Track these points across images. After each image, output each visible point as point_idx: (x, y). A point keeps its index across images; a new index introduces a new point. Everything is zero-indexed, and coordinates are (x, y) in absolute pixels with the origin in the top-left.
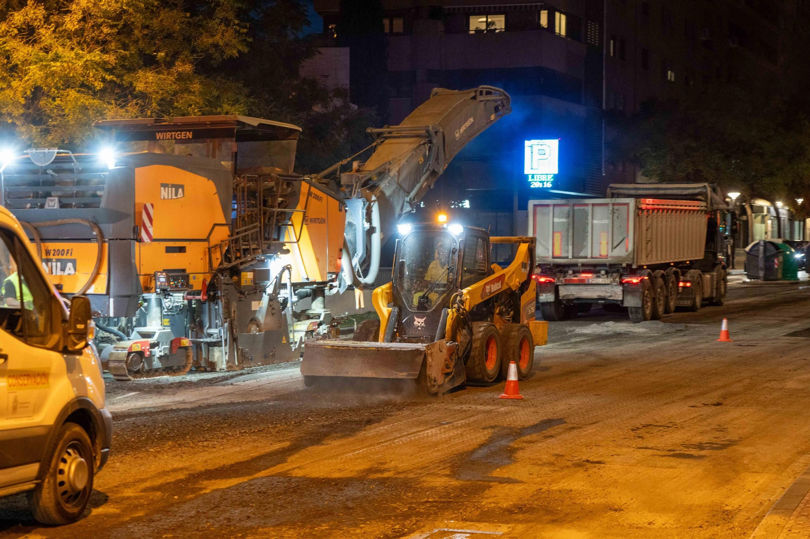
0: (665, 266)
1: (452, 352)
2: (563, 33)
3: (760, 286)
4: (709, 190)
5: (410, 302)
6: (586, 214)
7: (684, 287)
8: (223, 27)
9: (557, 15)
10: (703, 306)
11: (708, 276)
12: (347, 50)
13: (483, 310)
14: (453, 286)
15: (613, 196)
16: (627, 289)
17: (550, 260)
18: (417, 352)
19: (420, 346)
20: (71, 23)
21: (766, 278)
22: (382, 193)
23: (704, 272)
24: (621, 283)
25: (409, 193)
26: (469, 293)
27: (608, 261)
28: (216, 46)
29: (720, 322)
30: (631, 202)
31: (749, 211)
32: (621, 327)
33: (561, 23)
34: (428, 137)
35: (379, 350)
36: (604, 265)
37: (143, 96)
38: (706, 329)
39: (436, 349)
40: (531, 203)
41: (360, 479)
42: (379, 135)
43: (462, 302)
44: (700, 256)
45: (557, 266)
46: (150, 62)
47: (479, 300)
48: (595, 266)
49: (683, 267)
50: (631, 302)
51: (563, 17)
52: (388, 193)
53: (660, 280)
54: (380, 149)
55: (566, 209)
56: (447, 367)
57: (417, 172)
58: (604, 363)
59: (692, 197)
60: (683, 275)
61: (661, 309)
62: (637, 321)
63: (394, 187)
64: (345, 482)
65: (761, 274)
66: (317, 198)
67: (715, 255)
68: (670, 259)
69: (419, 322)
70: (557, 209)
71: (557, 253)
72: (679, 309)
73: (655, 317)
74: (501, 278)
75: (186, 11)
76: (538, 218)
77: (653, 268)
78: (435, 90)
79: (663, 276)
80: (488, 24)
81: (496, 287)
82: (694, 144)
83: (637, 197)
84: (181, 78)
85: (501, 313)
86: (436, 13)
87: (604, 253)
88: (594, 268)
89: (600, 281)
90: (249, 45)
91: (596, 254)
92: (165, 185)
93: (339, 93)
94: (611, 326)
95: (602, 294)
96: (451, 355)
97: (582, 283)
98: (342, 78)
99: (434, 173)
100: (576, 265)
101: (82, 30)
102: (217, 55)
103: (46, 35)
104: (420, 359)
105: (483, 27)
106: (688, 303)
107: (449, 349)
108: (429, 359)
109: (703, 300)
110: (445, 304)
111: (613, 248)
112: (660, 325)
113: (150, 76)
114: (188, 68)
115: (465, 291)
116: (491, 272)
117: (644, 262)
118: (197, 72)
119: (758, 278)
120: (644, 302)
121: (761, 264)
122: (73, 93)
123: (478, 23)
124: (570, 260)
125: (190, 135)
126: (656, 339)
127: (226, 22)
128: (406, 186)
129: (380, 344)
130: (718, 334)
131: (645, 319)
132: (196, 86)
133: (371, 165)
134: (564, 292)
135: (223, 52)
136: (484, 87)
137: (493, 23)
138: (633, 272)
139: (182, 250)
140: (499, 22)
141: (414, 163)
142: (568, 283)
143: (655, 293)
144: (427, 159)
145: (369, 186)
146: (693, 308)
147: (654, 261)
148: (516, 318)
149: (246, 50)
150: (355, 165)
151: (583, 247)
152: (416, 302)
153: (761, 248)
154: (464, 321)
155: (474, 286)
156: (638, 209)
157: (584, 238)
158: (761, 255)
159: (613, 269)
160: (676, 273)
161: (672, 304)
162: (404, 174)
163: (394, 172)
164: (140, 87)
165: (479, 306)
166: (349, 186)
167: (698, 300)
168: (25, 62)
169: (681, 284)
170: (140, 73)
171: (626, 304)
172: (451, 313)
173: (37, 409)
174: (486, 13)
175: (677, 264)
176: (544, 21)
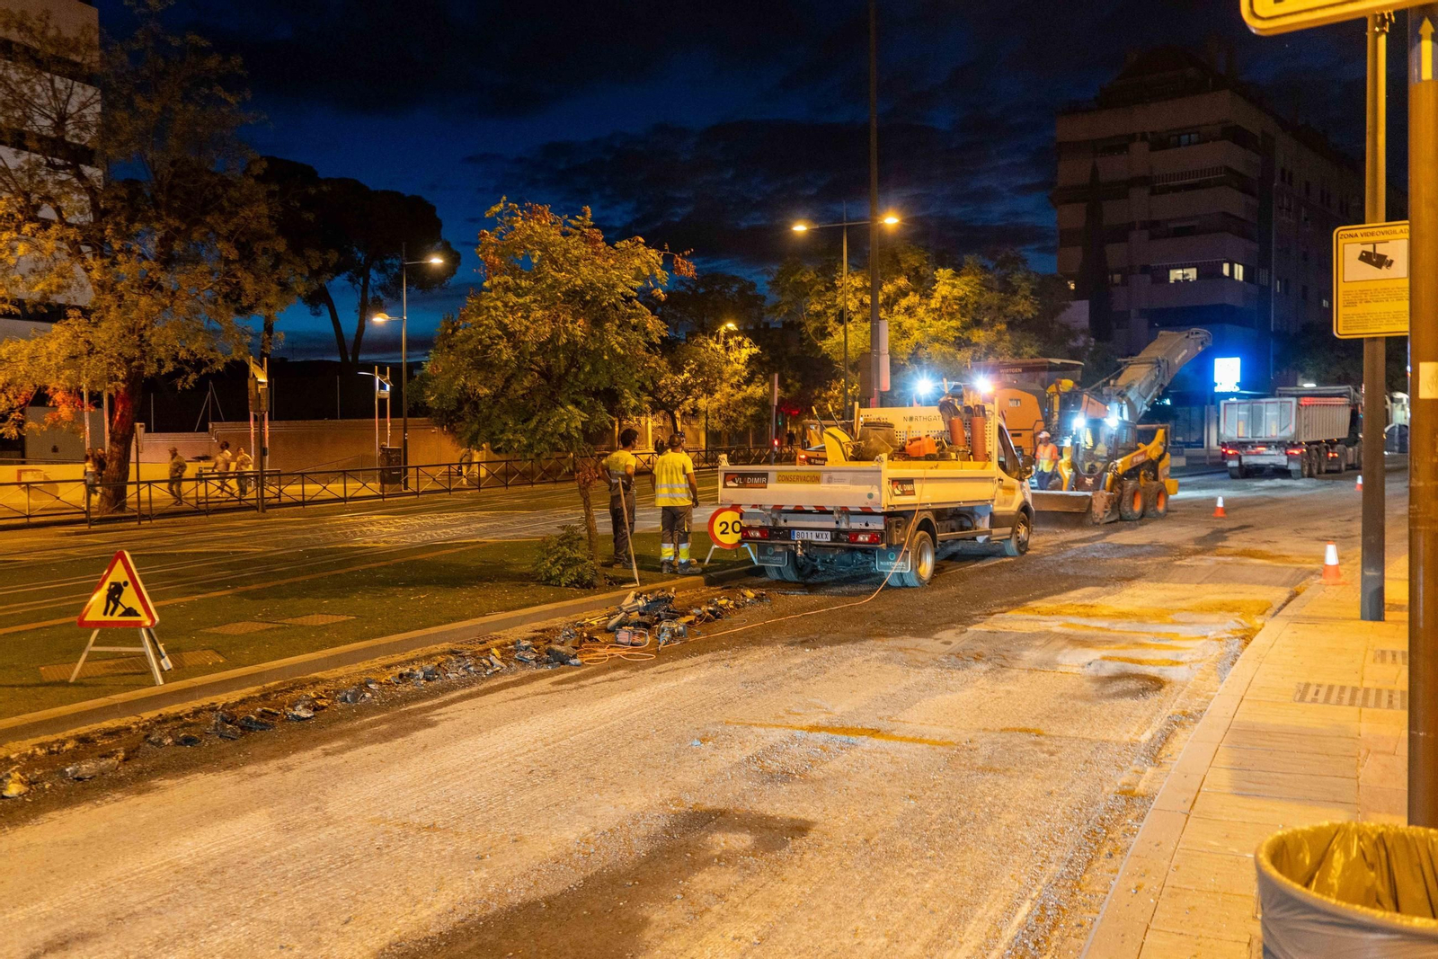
0: (1319, 443)
1: (1109, 498)
2: (1241, 278)
3: (1395, 457)
4: (1352, 390)
5: (1083, 468)
6: (1261, 409)
7: (1334, 457)
8: (1023, 300)
9: (1236, 266)
10: (1346, 470)
11: (1351, 449)
12: (1087, 302)
13: (1133, 473)
14: (1112, 457)
15: (1280, 396)
16: (1291, 458)
17: (1236, 439)
18: (1087, 497)
19: (1089, 494)
20: (934, 303)
21: (1400, 451)
22: (1129, 399)
23: (1348, 446)
24: (1286, 454)
25: (1145, 398)
26: (1122, 463)
27: (1277, 439)
28: (1018, 312)
29: (1356, 479)
30: (1294, 400)
31: (1389, 402)
32: (1286, 482)
33: (1239, 272)
34: (1158, 363)
35: (1061, 496)
36: (1273, 442)
37: (977, 344)
38: (1347, 483)
39: (1098, 496)
40: (1222, 403)
41: (1150, 544)
42: (1125, 363)
43: (1117, 469)
44: (1345, 435)
45: (1240, 443)
46: (977, 323)
47: (1129, 467)
48: (1267, 443)
49: (1331, 444)
50: (1293, 466)
51: (1241, 268)
52: (1132, 399)
53: (1315, 452)
54: (1126, 372)
55: (1247, 405)
56: (1106, 507)
57: (1151, 385)
58: (1274, 501)
59: (1340, 395)
60: (1332, 448)
61: (1315, 471)
62: (1295, 479)
63: (1137, 395)
64: (1142, 546)
65: (1397, 448)
66: (1093, 404)
67: (1356, 435)
68: (1323, 438)
69: (1089, 481)
70: (1241, 406)
71: (1241, 434)
72: (1328, 472)
73: (1310, 476)
74: (1145, 452)
75: (1000, 292)
76: (1228, 411)
77: (1309, 444)
78: (1161, 332)
79: (1317, 449)
80: (1184, 275)
81: (1141, 459)
82: (1344, 355)
83: (1298, 396)
84: (999, 332)
85: (1145, 475)
86: (1145, 269)
87: (1274, 434)
88: (1267, 444)
89: (1271, 452)
90: (1039, 310)
91: (1268, 435)
92: (1011, 400)
93: (1083, 331)
94: (1278, 482)
95: (1273, 461)
96: (1109, 501)
97: (1258, 454)
98: (1084, 321)
99: (1162, 385)
100: (1254, 442)
101: (941, 307)
102: (1019, 317)
103: (921, 311)
104: (1088, 501)
105: (1180, 278)
106: (1336, 468)
107: (1108, 497)
108: (1094, 501)
109: (1347, 465)
110: (1106, 470)
111: (1281, 431)
112: (1314, 480)
113: (982, 333)
114: (1004, 327)
115: (1119, 461)
116: (1138, 448)
117: (1303, 440)
118: (1008, 329)
119: (1393, 451)
120: (1303, 467)
121: (1397, 441)
122: (937, 346)
123: (1176, 275)
124: (1250, 439)
125: (1020, 370)
126: (1311, 489)
127: (1026, 298)
128: (1144, 395)
129: (1064, 492)
130: (1355, 486)
131: (1303, 477)
132: (1007, 337)
133: (1121, 381)
134: (1245, 460)
135: (1022, 315)
136: (1194, 330)
137: (1187, 275)
138: (1293, 446)
139: (1019, 435)
140: (1192, 274)
141: (1149, 380)
142: (1248, 454)
143: (1311, 459)
144: (1157, 377)
145: (1122, 395)
146: (1339, 471)
147: (1310, 439)
148: (1156, 478)
149: (1037, 313)
150: (1112, 382)
151: (1258, 430)
152: (1086, 468)
153: (1397, 430)
154: (1118, 480)
155: (1125, 458)
156: (1299, 405)
157: (1260, 424)
158: (1397, 435)
159: (1280, 444)
160: (1327, 448)
161: (1323, 468)
162: (1143, 386)
163: (1136, 386)
164: (975, 340)
165: (1129, 470)
166: (1109, 395)
167: (1343, 466)
168: (911, 328)
169: (1331, 455)
170: (975, 331)
171: (1289, 468)
172: (1109, 475)
173: (1011, 504)
174: (1182, 267)
175: (1327, 441)
176: (1226, 269)
